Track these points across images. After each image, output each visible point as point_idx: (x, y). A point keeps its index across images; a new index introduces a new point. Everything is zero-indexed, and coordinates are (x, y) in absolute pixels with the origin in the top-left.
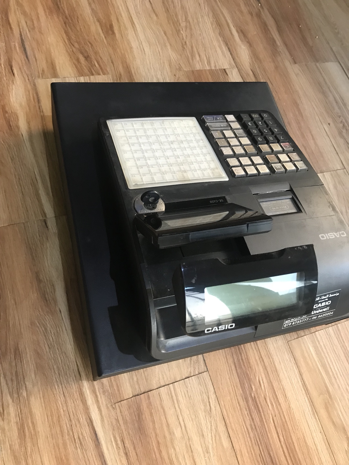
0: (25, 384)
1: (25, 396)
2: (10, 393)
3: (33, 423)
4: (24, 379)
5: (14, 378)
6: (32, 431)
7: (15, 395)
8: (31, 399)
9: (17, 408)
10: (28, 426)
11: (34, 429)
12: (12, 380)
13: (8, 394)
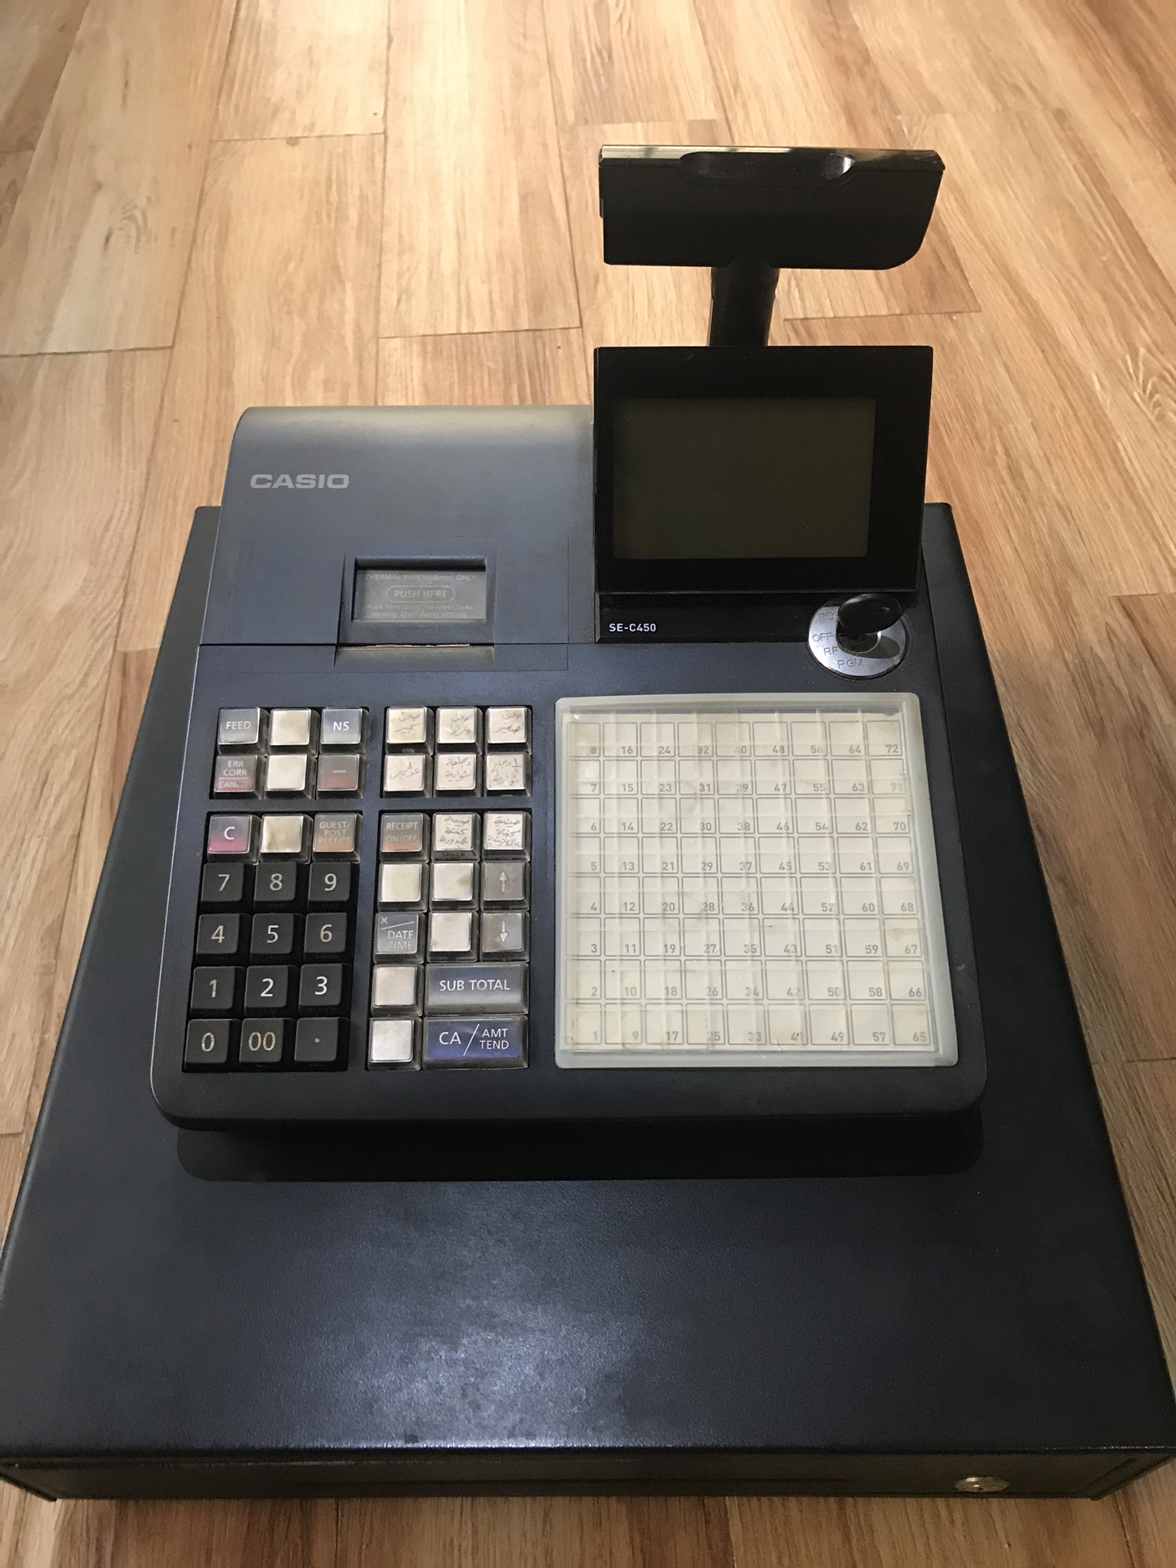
0: (1068, 670)
1: (1066, 654)
2: (1101, 663)
3: (1042, 608)
4: (1074, 680)
5: (1097, 686)
6: (1042, 597)
7: (1087, 656)
8: (1052, 645)
9: (1080, 637)
10: (1052, 605)
11: (1038, 598)
12: (1102, 684)
13: (1104, 661)
